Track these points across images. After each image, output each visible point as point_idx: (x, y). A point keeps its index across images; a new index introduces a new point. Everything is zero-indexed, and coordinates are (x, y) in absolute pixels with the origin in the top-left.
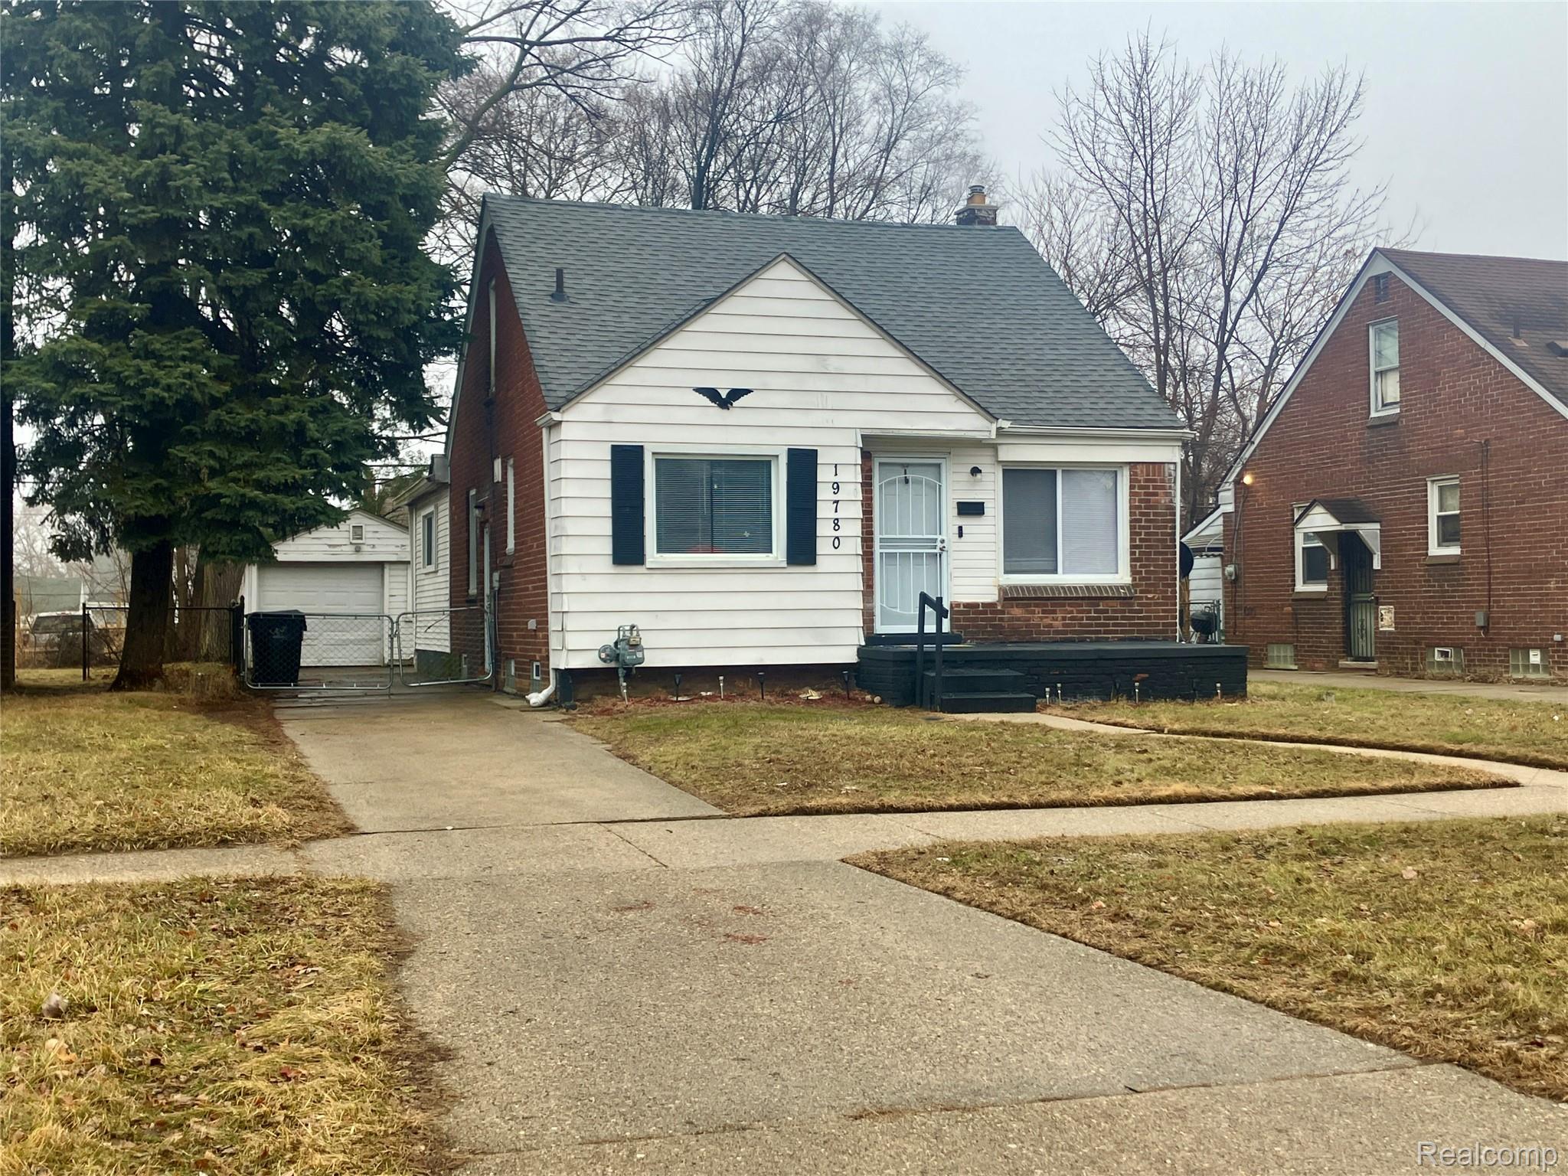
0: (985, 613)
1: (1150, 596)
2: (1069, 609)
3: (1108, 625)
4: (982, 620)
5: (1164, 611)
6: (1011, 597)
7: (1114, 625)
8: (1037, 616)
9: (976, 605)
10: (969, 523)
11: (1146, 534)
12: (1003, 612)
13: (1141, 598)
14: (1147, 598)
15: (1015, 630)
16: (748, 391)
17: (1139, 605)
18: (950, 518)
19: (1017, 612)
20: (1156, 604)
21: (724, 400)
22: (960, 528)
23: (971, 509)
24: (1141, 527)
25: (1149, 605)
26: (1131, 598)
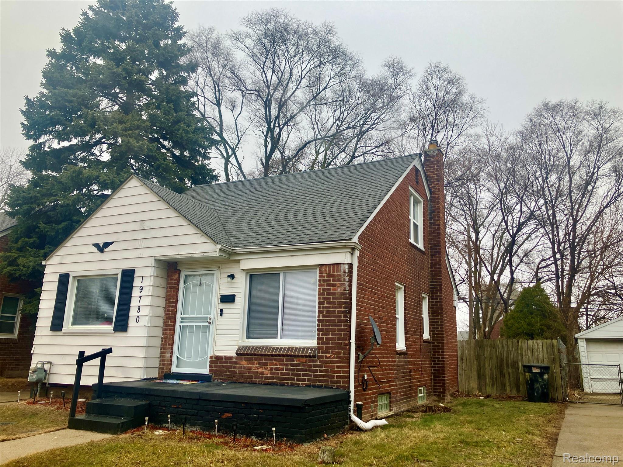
0: (226, 362)
1: (328, 355)
2: (275, 362)
3: (299, 375)
4: (225, 367)
5: (338, 367)
6: (243, 353)
7: (303, 375)
8: (255, 367)
9: (221, 358)
10: (226, 307)
11: (327, 312)
12: (236, 363)
13: (322, 357)
14: (326, 357)
15: (242, 375)
17: (320, 362)
18: (216, 304)
19: (244, 363)
20: (332, 362)
21: (102, 248)
22: (221, 310)
23: (228, 299)
24: (323, 307)
25: (328, 362)
26: (314, 357)
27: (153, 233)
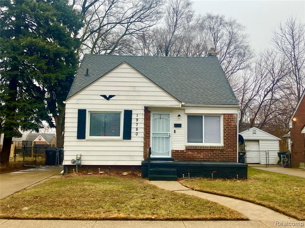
0: (181, 153)
1: (229, 149)
2: (205, 152)
3: (216, 157)
4: (180, 155)
5: (233, 154)
6: (188, 149)
7: (218, 157)
8: (196, 154)
9: (178, 151)
10: (177, 129)
11: (228, 133)
12: (186, 153)
13: (226, 150)
14: (228, 150)
15: (189, 158)
16: (114, 96)
17: (225, 152)
18: (172, 128)
19: (190, 153)
20: (231, 152)
21: (108, 98)
22: (175, 130)
23: (178, 126)
24: (226, 131)
25: (229, 152)
26: (223, 150)
27: (141, 93)
